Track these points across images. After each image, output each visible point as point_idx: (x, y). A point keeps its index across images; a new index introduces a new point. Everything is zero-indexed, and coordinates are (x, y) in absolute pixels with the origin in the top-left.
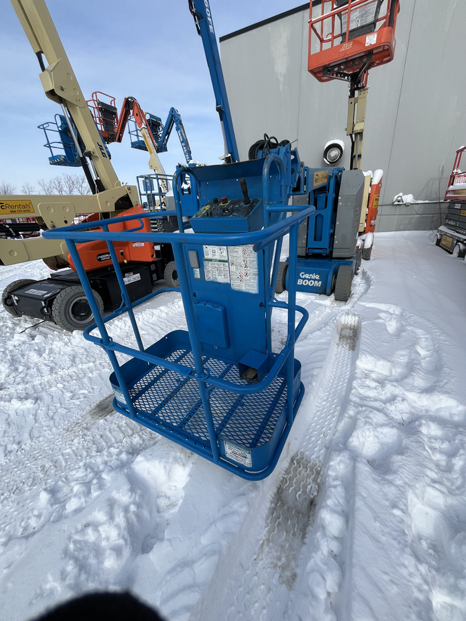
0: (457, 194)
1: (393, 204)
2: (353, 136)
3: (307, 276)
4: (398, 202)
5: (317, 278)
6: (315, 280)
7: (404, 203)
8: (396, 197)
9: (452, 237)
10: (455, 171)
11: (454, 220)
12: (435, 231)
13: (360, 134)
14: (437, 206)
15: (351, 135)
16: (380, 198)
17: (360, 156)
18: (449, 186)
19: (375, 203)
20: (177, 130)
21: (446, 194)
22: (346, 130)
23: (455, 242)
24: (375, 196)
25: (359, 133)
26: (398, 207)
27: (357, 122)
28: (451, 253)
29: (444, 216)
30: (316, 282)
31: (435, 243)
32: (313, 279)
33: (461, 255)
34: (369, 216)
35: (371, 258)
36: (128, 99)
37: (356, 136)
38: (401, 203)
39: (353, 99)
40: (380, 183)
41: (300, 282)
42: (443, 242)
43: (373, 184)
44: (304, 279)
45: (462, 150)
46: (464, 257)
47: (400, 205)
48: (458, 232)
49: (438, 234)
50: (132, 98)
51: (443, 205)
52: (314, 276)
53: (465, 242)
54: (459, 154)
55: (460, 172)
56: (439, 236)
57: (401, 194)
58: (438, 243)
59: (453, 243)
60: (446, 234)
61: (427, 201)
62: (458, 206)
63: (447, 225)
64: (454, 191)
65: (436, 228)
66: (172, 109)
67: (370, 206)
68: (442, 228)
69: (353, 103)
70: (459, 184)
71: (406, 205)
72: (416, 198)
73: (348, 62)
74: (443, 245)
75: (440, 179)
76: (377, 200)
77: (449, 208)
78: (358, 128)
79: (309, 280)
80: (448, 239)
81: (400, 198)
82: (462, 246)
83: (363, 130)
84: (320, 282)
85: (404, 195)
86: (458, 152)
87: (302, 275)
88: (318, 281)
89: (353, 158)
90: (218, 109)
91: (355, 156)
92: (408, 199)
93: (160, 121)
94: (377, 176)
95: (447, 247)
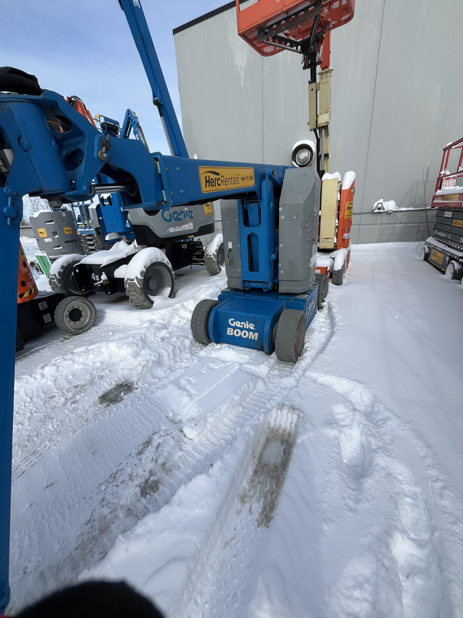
0: (446, 199)
1: (372, 212)
2: (318, 131)
3: (238, 324)
4: (379, 209)
5: (252, 328)
6: (249, 330)
7: (386, 210)
8: (376, 204)
9: (443, 252)
10: (443, 172)
11: (445, 232)
12: (423, 243)
13: (325, 127)
14: (424, 214)
15: (315, 130)
16: (354, 206)
17: (327, 156)
18: (436, 190)
19: (347, 213)
20: (135, 134)
21: (434, 199)
22: (308, 124)
23: (448, 259)
24: (347, 204)
25: (323, 127)
26: (379, 215)
27: (321, 114)
28: (444, 273)
29: (432, 226)
30: (251, 333)
31: (423, 257)
32: (246, 329)
33: (458, 276)
34: (340, 229)
35: (344, 281)
36: (71, 98)
37: (321, 130)
38: (382, 211)
39: (314, 84)
40: (352, 187)
41: (230, 332)
42: (432, 257)
43: (343, 189)
44: (235, 328)
45: (450, 147)
46: (460, 279)
47: (380, 212)
48: (450, 246)
49: (425, 246)
50: (75, 97)
51: (430, 213)
52: (247, 325)
53: (461, 260)
54: (447, 152)
55: (448, 173)
56: (427, 249)
57: (381, 201)
58: (427, 258)
59: (444, 260)
60: (435, 248)
61: (411, 209)
62: (448, 214)
63: (435, 236)
64: (443, 197)
65: (424, 239)
66: (129, 111)
67: (341, 216)
68: (431, 240)
69: (314, 90)
70: (449, 187)
71: (388, 213)
72: (398, 205)
73: (290, 18)
74: (433, 261)
75: (426, 183)
76: (349, 208)
77: (437, 216)
78: (322, 120)
79: (242, 329)
80: (439, 254)
81: (380, 205)
82: (457, 266)
83: (328, 123)
84: (256, 334)
85: (384, 201)
86: (445, 150)
87: (232, 322)
88: (254, 332)
89: (319, 158)
90: (156, 103)
91: (321, 156)
92: (390, 206)
93: (118, 124)
94: (349, 179)
95: (437, 264)
